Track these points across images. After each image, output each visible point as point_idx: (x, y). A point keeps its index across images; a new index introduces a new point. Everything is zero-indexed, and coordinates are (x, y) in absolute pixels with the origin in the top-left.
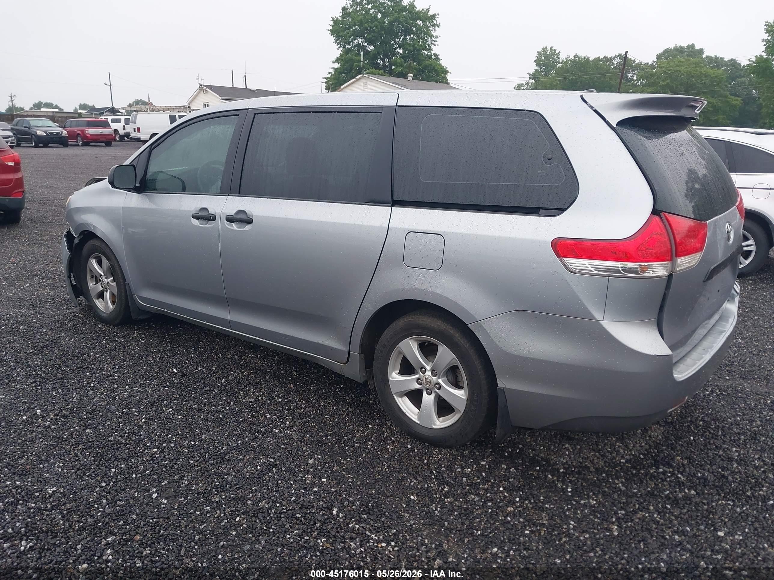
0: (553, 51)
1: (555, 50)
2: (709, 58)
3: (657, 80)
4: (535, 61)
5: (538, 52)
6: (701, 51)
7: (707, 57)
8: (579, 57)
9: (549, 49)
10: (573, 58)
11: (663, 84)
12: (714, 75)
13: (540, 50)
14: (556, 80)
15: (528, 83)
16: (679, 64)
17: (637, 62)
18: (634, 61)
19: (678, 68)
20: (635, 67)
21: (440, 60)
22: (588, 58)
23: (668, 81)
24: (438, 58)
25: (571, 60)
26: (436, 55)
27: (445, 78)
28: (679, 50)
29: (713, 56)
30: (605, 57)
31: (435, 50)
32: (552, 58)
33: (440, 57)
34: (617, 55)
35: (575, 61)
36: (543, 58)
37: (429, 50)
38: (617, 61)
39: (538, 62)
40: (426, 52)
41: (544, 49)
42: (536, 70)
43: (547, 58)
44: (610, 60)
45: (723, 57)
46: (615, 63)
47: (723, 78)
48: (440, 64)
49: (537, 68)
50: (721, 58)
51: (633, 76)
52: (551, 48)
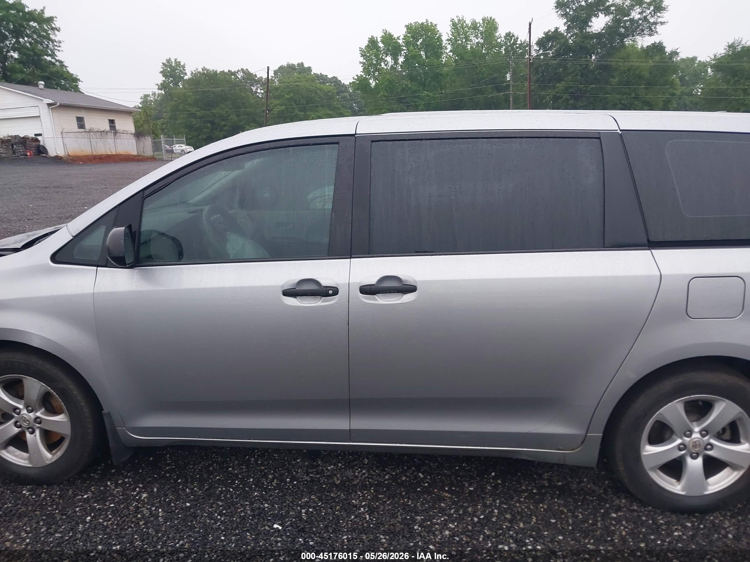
0: (178, 64)
1: (179, 62)
2: (316, 75)
3: (282, 94)
4: (161, 72)
5: (163, 63)
6: (309, 69)
7: (314, 74)
8: (207, 70)
9: (173, 60)
10: (201, 71)
11: (288, 97)
12: (327, 90)
13: (165, 62)
14: (189, 92)
15: (155, 94)
16: (297, 80)
17: (258, 77)
18: (256, 76)
19: (298, 83)
20: (258, 82)
21: (66, 67)
22: (216, 71)
23: (292, 94)
24: (63, 65)
25: (199, 72)
26: (61, 62)
27: (77, 86)
28: (291, 68)
29: (319, 73)
30: (229, 71)
31: (60, 56)
32: (178, 69)
33: (66, 64)
34: (240, 69)
35: (204, 73)
36: (169, 69)
37: (53, 55)
38: (240, 75)
39: (164, 73)
40: (49, 58)
41: (169, 61)
42: (164, 81)
43: (173, 69)
44: (234, 74)
45: (326, 74)
46: (239, 77)
47: (334, 93)
48: (68, 72)
49: (164, 79)
50: (325, 76)
51: (257, 89)
52: (175, 60)
